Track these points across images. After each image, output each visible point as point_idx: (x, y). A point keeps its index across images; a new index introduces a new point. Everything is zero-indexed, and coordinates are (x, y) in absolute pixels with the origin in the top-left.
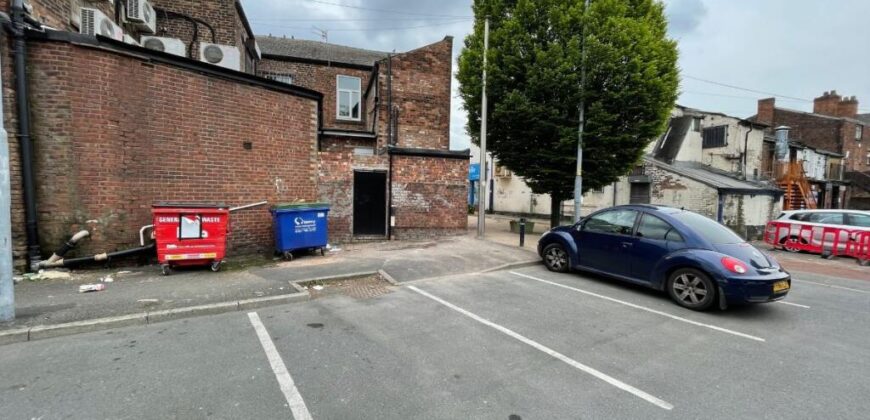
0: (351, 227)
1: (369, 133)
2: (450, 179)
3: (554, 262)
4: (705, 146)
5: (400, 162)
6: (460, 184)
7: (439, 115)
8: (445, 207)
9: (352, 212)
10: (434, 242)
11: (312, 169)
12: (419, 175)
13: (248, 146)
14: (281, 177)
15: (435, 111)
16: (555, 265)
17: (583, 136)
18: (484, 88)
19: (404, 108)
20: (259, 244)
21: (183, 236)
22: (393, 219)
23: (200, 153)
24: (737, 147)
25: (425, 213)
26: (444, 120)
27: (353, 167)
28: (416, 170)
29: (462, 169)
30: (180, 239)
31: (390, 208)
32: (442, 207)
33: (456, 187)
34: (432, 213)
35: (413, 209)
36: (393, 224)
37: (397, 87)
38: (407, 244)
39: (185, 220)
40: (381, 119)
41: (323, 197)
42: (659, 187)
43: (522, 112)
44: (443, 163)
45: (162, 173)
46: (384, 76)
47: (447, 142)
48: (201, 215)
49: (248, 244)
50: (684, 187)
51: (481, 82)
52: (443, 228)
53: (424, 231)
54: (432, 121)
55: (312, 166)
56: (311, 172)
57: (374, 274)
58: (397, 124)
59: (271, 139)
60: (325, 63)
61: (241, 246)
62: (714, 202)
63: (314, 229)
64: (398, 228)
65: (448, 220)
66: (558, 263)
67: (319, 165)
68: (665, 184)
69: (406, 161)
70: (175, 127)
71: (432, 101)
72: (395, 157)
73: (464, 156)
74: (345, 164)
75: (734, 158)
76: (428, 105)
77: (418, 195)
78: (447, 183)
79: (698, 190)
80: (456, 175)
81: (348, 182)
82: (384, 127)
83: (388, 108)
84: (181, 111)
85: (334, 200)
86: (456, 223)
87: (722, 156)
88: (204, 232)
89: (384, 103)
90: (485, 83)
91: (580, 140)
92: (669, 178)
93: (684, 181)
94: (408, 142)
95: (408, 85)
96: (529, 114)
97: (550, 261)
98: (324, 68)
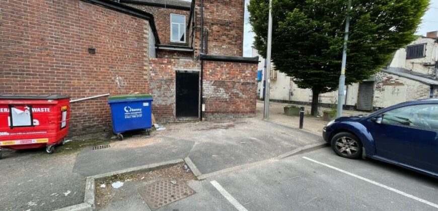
0: (174, 112)
1: (189, 48)
2: (244, 78)
3: (343, 149)
4: (408, 58)
5: (208, 65)
6: (252, 81)
7: (236, 35)
8: (241, 98)
9: (175, 101)
10: (232, 123)
11: (146, 70)
12: (222, 74)
13: (92, 51)
14: (121, 76)
15: (233, 32)
16: (345, 152)
17: (348, 44)
18: (270, 11)
19: (212, 29)
20: (104, 125)
21: (14, 125)
22: (204, 106)
23: (48, 55)
24: (433, 57)
25: (226, 101)
26: (240, 38)
27: (175, 69)
28: (220, 71)
29: (252, 71)
30: (12, 127)
31: (202, 98)
32: (239, 98)
33: (248, 83)
34: (230, 102)
35: (217, 99)
36: (203, 110)
37: (207, 15)
38: (214, 124)
39: (14, 110)
40: (196, 37)
41: (154, 91)
42: (381, 84)
43: (300, 26)
44: (239, 66)
45: (11, 70)
46: (198, 8)
47: (241, 53)
48: (31, 106)
49: (95, 125)
50: (402, 84)
51: (267, 6)
52: (238, 112)
53: (225, 115)
54: (231, 39)
55: (145, 68)
56: (145, 72)
57: (180, 163)
58: (207, 41)
59: (111, 46)
60: (162, 6)
61: (89, 127)
62: (426, 94)
63: (141, 115)
64: (208, 112)
65: (242, 106)
66: (348, 150)
67: (151, 68)
68: (386, 83)
69: (213, 64)
70: (22, 33)
71: (231, 25)
72: (205, 62)
73: (255, 62)
74: (169, 66)
75: (430, 65)
76: (228, 28)
77: (221, 89)
78: (242, 80)
79: (414, 86)
80: (249, 75)
81: (171, 80)
82: (199, 43)
83: (201, 30)
84: (27, 19)
85: (162, 92)
86: (248, 109)
87: (421, 64)
88: (34, 120)
89: (199, 26)
90: (271, 6)
91: (346, 47)
92: (389, 79)
93: (402, 80)
94: (214, 52)
95: (215, 14)
96: (305, 27)
97: (340, 147)
98: (162, 9)
